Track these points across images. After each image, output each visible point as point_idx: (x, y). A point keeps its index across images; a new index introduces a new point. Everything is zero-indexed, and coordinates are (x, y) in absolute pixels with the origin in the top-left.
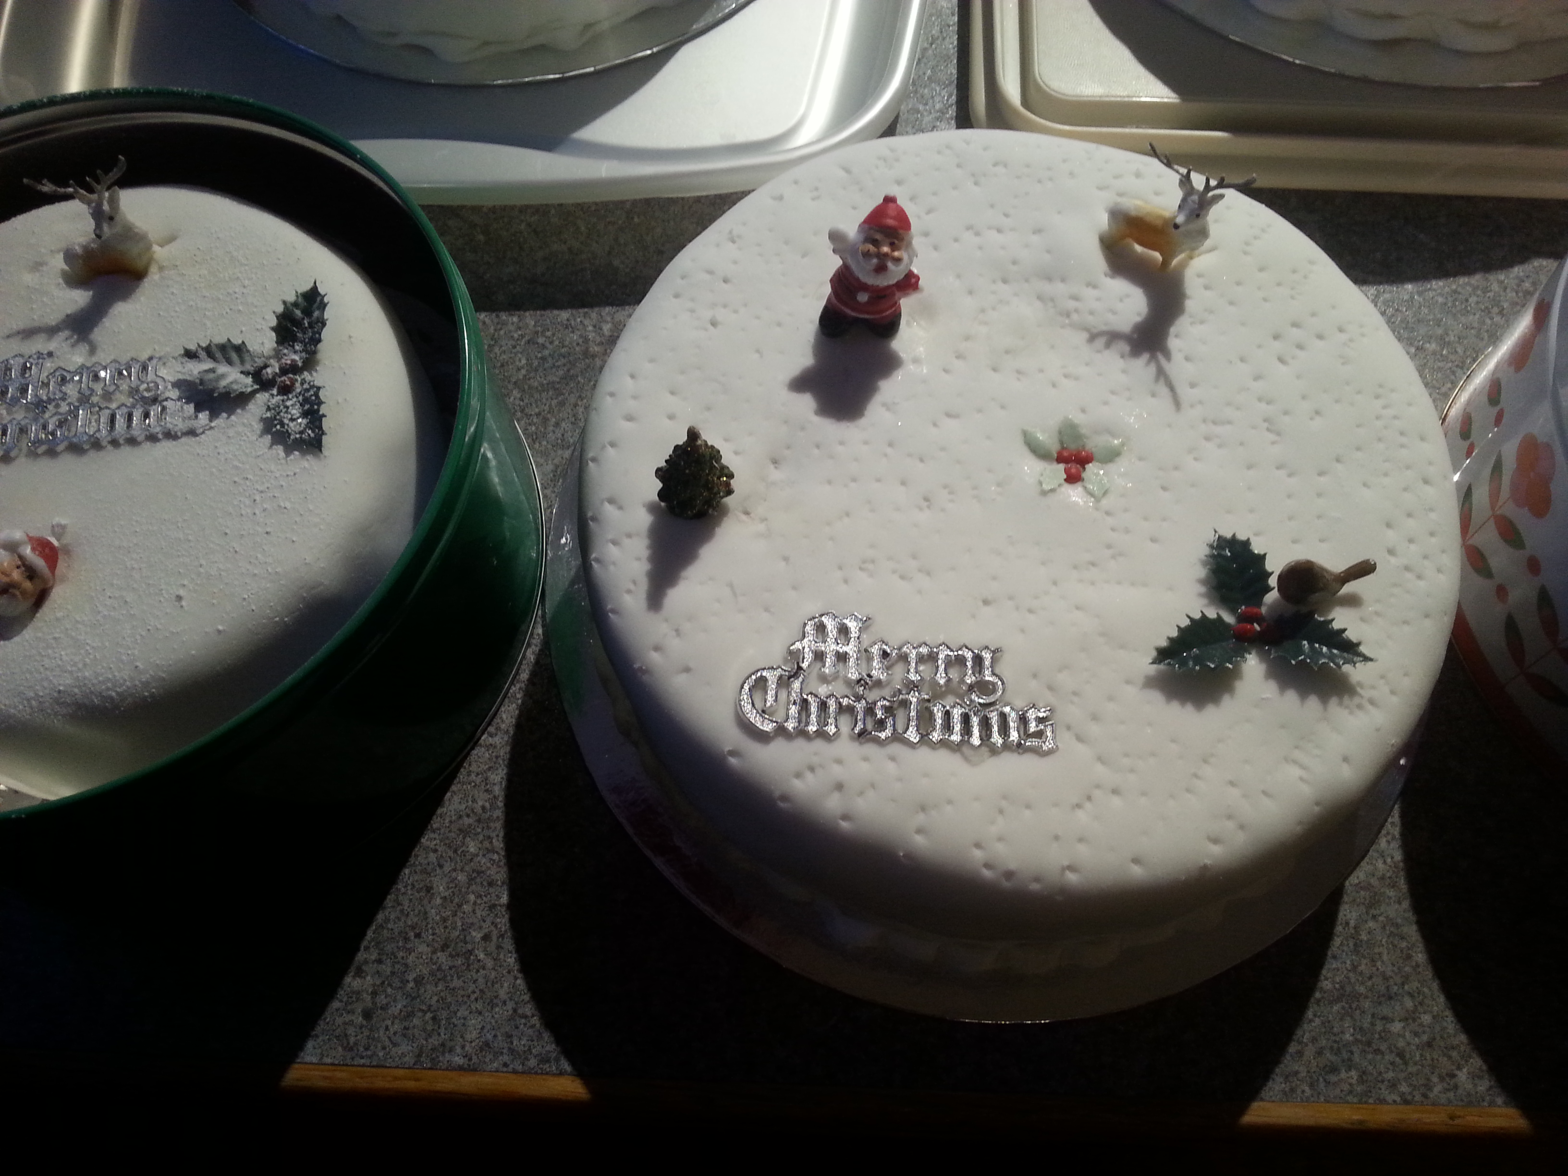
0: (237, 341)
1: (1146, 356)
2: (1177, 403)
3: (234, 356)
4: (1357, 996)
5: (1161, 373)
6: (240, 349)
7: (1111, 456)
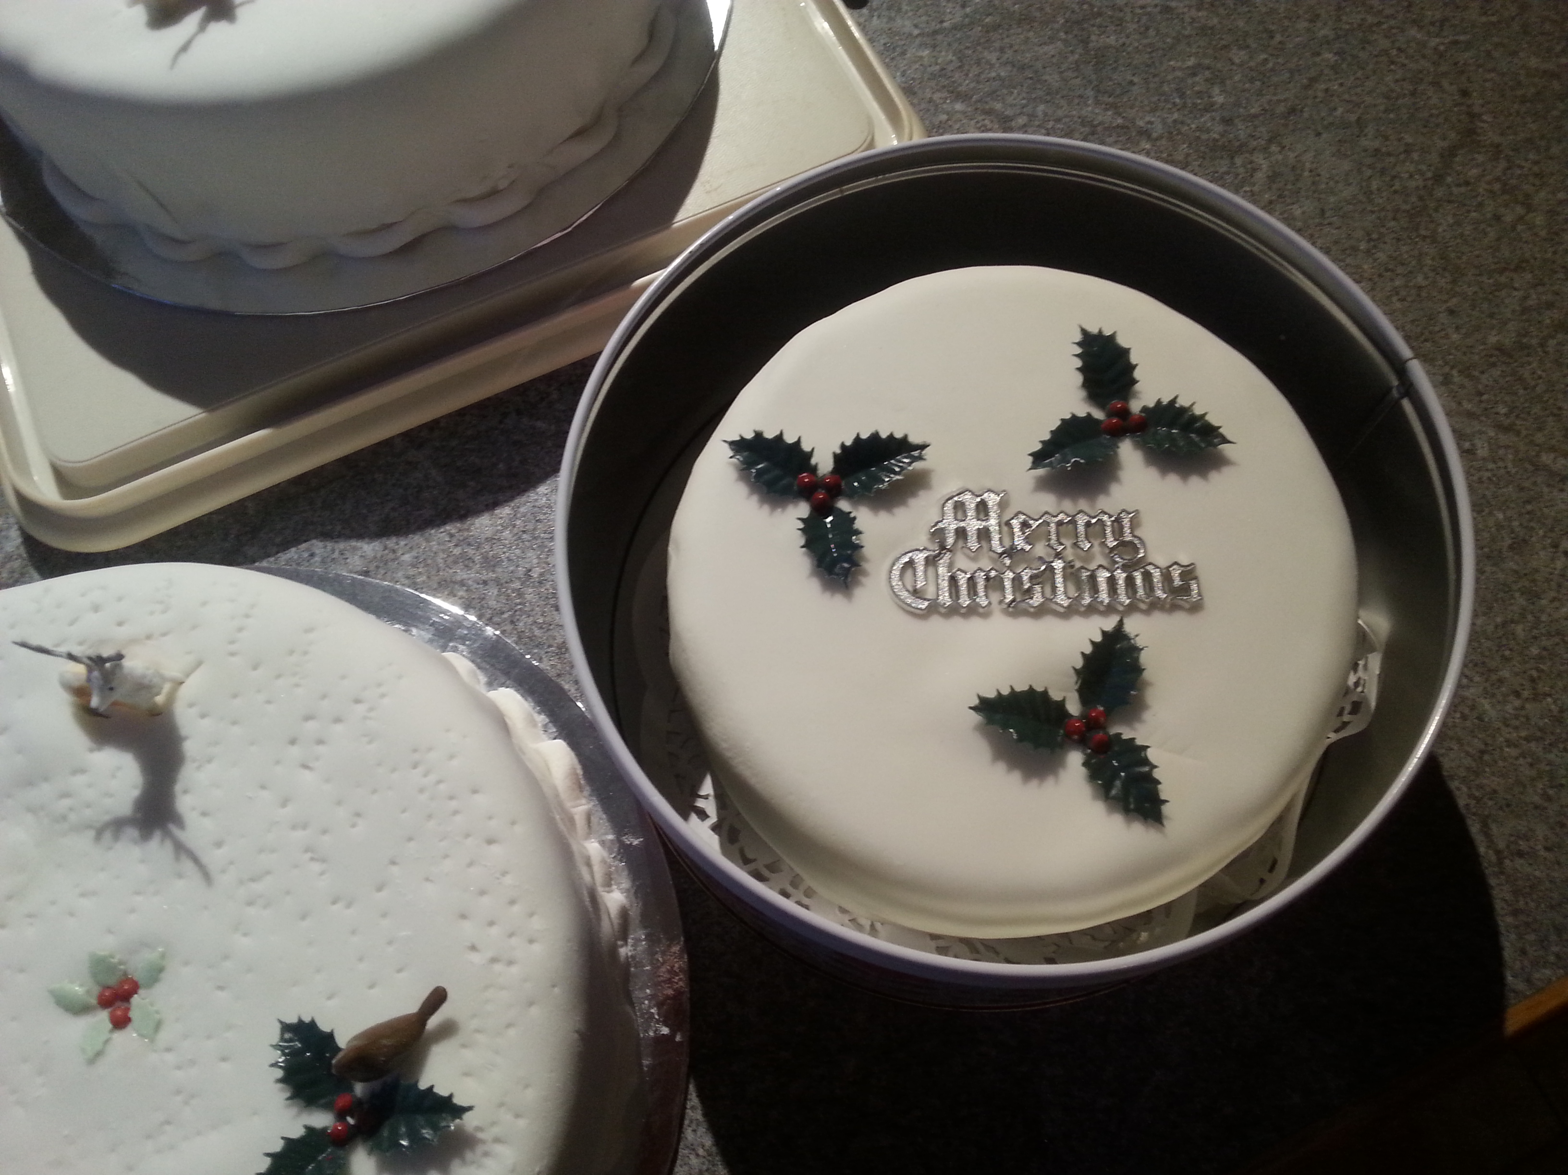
1: (157, 835)
2: (207, 876)
5: (181, 849)
7: (156, 973)
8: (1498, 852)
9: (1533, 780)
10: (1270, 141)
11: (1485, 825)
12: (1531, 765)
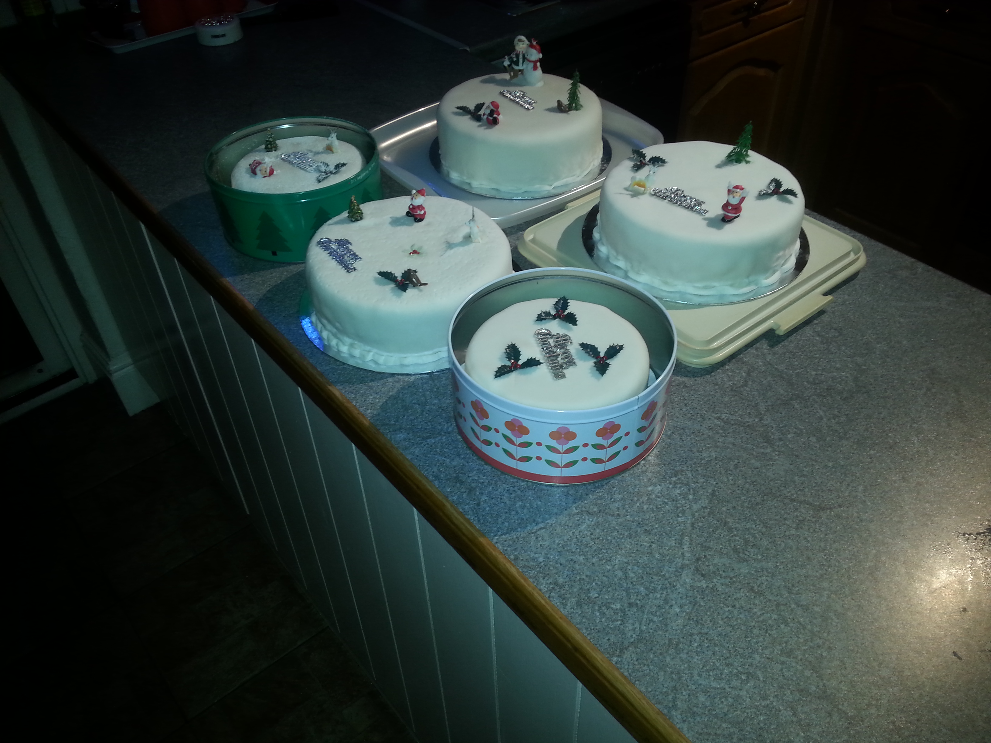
0: (329, 164)
3: (326, 166)
4: (372, 389)
6: (328, 165)
8: (536, 532)
9: (563, 540)
10: (779, 451)
11: (543, 528)
12: (568, 539)
